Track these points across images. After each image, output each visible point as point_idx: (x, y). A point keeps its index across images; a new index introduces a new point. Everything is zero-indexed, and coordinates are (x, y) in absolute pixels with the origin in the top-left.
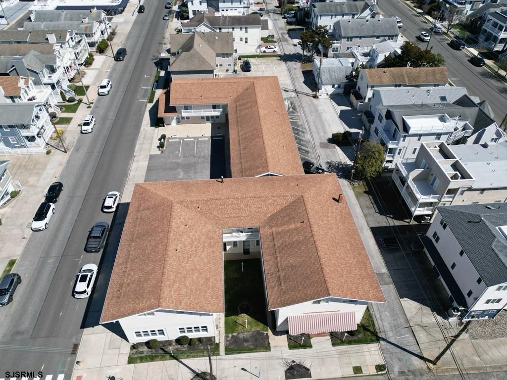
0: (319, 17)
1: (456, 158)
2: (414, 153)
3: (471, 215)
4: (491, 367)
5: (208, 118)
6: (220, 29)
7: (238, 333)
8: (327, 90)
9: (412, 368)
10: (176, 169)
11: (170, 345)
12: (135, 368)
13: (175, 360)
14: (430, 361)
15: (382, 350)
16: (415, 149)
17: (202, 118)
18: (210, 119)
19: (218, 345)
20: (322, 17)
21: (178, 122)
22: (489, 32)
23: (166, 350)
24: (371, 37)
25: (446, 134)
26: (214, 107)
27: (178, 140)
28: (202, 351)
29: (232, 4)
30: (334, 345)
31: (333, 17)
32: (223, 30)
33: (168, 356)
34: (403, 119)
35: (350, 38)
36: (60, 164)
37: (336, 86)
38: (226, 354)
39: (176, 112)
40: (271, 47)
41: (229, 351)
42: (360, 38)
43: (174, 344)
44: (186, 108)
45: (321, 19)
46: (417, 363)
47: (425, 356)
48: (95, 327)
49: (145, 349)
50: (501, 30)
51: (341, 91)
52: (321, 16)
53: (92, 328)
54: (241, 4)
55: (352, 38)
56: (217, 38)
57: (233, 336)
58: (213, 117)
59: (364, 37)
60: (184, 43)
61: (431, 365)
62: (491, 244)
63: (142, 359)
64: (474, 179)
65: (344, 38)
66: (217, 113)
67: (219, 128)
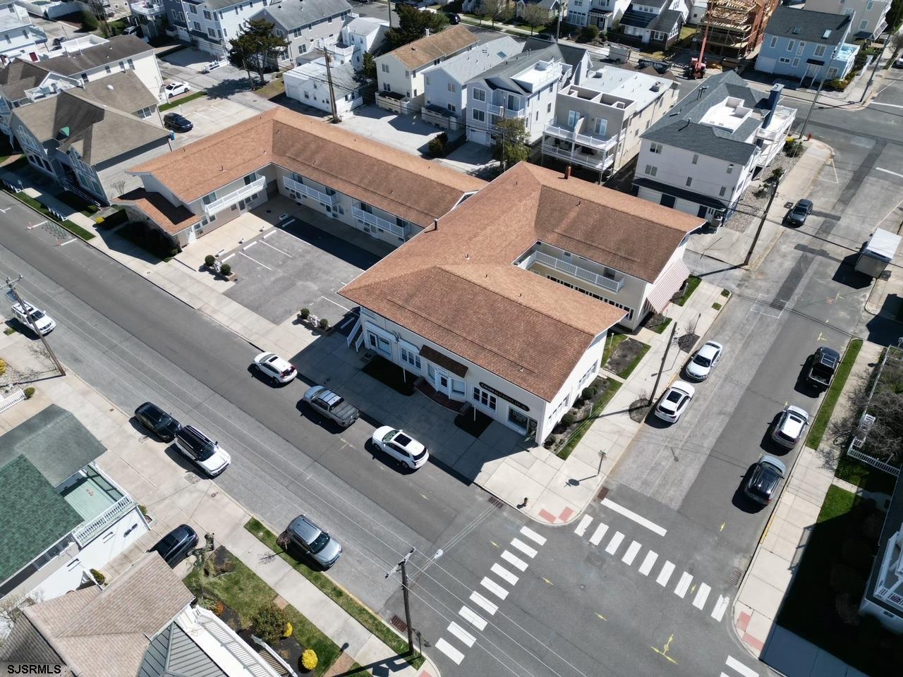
0: (219, 15)
1: (599, 93)
2: (549, 110)
3: (675, 124)
4: (771, 241)
5: (242, 205)
6: (84, 76)
7: (610, 357)
8: (344, 107)
9: (740, 279)
10: (293, 285)
11: (575, 413)
12: (575, 456)
13: (597, 420)
14: (742, 265)
15: (711, 282)
16: (550, 105)
17: (234, 207)
18: (246, 205)
19: (609, 379)
20: (223, 14)
21: (200, 233)
23: (577, 420)
24: (322, 21)
25: (555, 81)
26: (248, 180)
27: (234, 255)
28: (607, 393)
29: (10, 42)
30: (681, 305)
31: (239, 10)
32: (91, 78)
33: (587, 422)
34: (513, 80)
35: (297, 31)
36: (84, 394)
37: (350, 96)
38: (625, 378)
39: (194, 215)
40: (178, 84)
41: (625, 375)
42: (310, 26)
43: (576, 410)
44: (207, 200)
45: (222, 18)
46: (738, 273)
47: (735, 264)
48: (482, 469)
49: (559, 437)
51: (360, 100)
52: (221, 13)
53: (480, 474)
54: (27, 37)
55: (299, 29)
56: (111, 87)
57: (609, 363)
58: (248, 200)
59: (314, 24)
60: (53, 116)
61: (746, 267)
62: (714, 135)
63: (572, 444)
64: (636, 101)
65: (291, 32)
66: (257, 187)
67: (269, 212)
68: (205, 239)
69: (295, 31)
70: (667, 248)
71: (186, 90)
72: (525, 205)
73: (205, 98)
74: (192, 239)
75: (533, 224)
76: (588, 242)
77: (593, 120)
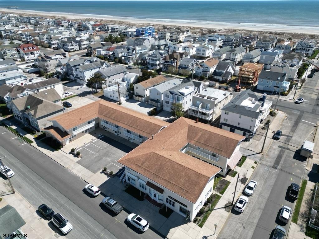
0: (84, 72)
1: (206, 96)
2: (190, 101)
3: (232, 105)
4: (269, 144)
5: (86, 131)
6: (38, 90)
7: (216, 186)
8: (123, 99)
9: (260, 157)
10: (102, 159)
11: (204, 208)
12: (205, 226)
13: (213, 211)
14: (260, 153)
15: (250, 159)
16: (190, 99)
17: (83, 132)
18: (88, 131)
19: (216, 195)
21: (70, 141)
22: (151, 63)
23: (205, 211)
24: (117, 74)
25: (192, 92)
26: (89, 123)
27: (81, 148)
28: (216, 200)
29: (15, 80)
30: (240, 167)
31: (91, 71)
32: (40, 91)
33: (209, 212)
34: (179, 92)
35: (109, 77)
36: (21, 200)
37: (125, 96)
38: (222, 194)
39: (69, 134)
40: (68, 92)
41: (222, 193)
42: (113, 75)
43: (205, 207)
44: (74, 129)
46: (259, 155)
47: (258, 152)
48: (170, 232)
49: (199, 218)
50: (156, 61)
51: (128, 98)
52: (85, 71)
53: (169, 234)
54: (21, 78)
55: (110, 76)
56: (46, 93)
57: (216, 188)
58: (88, 129)
59: (115, 75)
60: (25, 102)
61: (262, 153)
62: (245, 109)
63: (204, 221)
64: (219, 98)
65: (107, 77)
66: (92, 125)
67: (95, 133)
68: (72, 143)
69: (108, 77)
70: (234, 147)
71: (71, 94)
72: (183, 131)
73: (77, 96)
74: (68, 143)
75: (186, 137)
76: (206, 144)
77: (205, 104)
